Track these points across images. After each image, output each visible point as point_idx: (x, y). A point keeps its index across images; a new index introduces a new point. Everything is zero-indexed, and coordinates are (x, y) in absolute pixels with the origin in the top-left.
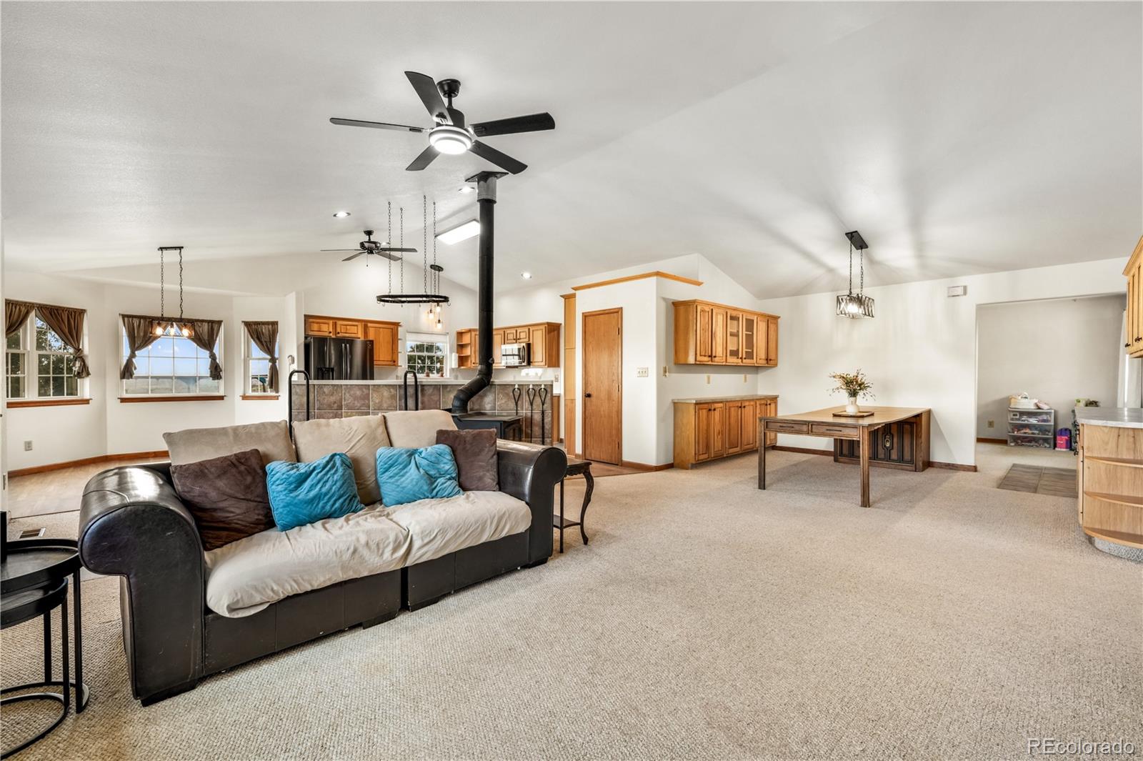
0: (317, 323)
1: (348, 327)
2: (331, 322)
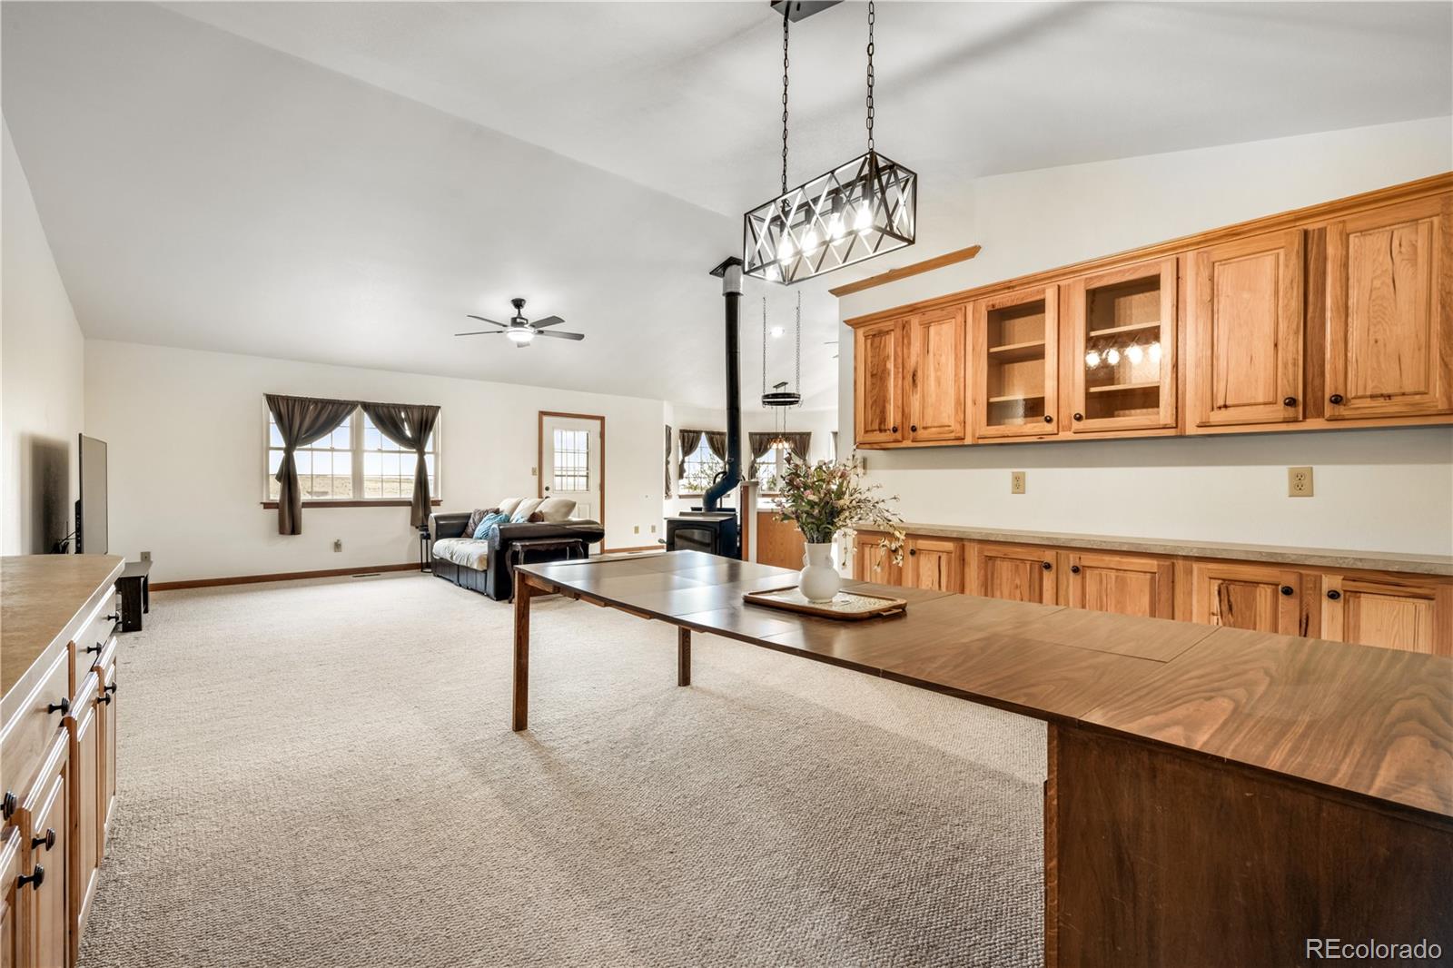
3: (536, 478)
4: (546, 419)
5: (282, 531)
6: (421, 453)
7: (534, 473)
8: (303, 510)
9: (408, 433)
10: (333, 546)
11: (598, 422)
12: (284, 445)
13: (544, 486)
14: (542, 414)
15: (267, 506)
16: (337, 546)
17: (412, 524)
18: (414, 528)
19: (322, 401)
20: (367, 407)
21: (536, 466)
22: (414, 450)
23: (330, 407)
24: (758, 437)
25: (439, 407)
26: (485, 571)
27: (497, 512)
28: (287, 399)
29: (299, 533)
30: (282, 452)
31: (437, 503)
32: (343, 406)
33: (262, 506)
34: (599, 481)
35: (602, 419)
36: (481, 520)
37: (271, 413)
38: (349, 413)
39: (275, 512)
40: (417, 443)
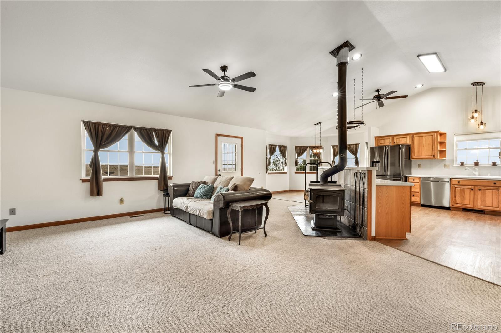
0: (384, 139)
1: (401, 139)
2: (391, 138)
3: (215, 165)
4: (219, 137)
5: (92, 195)
6: (163, 153)
7: (214, 163)
8: (103, 183)
9: (157, 143)
10: (119, 201)
11: (240, 140)
12: (93, 148)
13: (218, 170)
14: (217, 135)
15: (84, 181)
16: (121, 201)
17: (159, 189)
18: (160, 190)
19: (113, 125)
20: (136, 129)
21: (215, 160)
22: (160, 152)
23: (118, 129)
24: (299, 148)
25: (171, 131)
26: (212, 220)
27: (205, 183)
28: (94, 123)
29: (101, 195)
30: (92, 152)
31: (170, 178)
32: (124, 128)
33: (81, 181)
34: (241, 167)
35: (242, 138)
36: (197, 187)
37: (86, 131)
38: (127, 132)
39: (88, 185)
40: (161, 147)
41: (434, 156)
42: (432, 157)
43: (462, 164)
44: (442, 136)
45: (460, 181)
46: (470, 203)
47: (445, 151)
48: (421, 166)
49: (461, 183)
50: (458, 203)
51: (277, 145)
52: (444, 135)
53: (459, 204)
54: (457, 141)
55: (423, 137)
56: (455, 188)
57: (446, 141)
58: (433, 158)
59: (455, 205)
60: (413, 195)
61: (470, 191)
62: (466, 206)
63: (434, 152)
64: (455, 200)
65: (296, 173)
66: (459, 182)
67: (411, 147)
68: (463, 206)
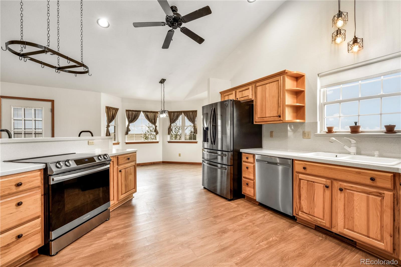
0: (228, 95)
1: (244, 92)
2: (234, 92)
11: (49, 103)
24: (173, 113)
35: (53, 102)
41: (280, 116)
42: (277, 119)
43: (330, 130)
44: (300, 81)
45: (307, 167)
46: (324, 217)
47: (304, 106)
48: (274, 134)
49: (308, 171)
50: (305, 211)
51: (140, 111)
52: (302, 79)
53: (306, 213)
54: (322, 87)
55: (267, 85)
56: (300, 179)
57: (304, 89)
58: (279, 120)
59: (300, 214)
60: (247, 184)
61: (324, 190)
62: (317, 221)
63: (279, 108)
64: (300, 203)
65: (169, 142)
66: (304, 168)
67: (254, 104)
68: (312, 220)
